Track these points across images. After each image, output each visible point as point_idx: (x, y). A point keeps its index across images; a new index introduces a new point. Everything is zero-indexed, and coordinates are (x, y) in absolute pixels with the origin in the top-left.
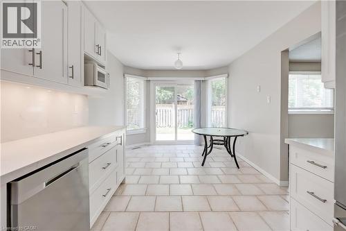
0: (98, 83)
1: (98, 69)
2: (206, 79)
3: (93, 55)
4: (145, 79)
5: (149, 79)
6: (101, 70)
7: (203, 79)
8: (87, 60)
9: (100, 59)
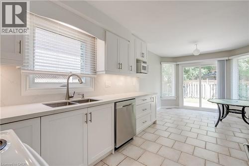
0: (142, 71)
1: (143, 64)
2: (230, 58)
3: (140, 58)
4: (175, 63)
5: (178, 63)
6: (144, 65)
7: (227, 58)
8: (138, 61)
9: (144, 59)
